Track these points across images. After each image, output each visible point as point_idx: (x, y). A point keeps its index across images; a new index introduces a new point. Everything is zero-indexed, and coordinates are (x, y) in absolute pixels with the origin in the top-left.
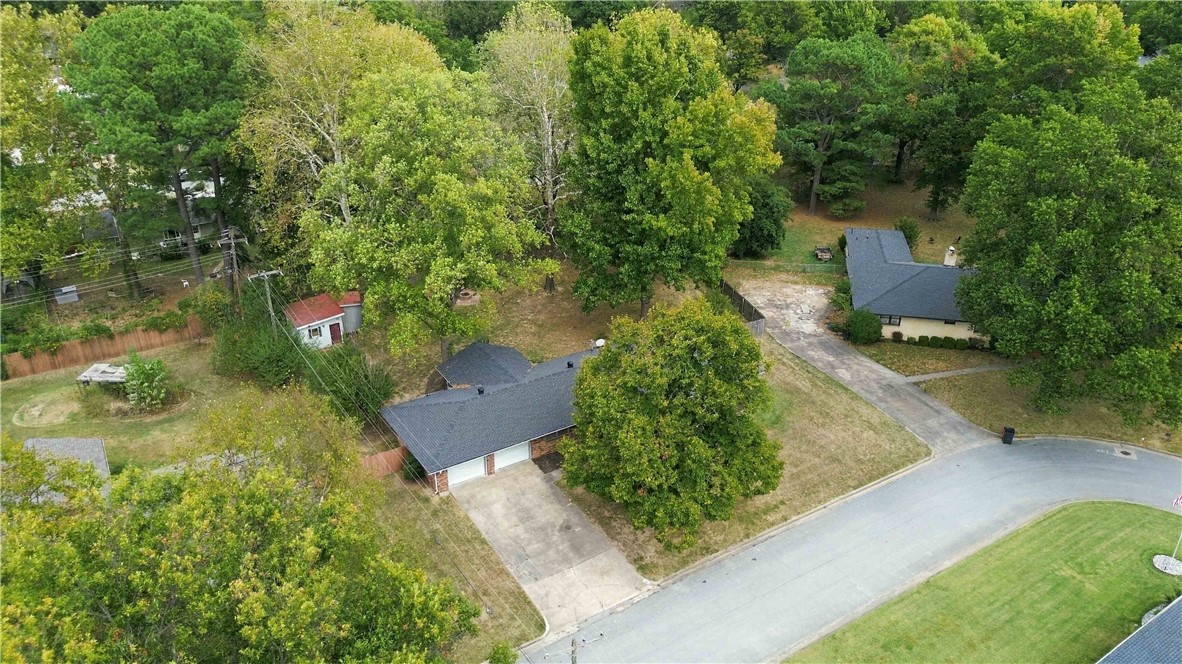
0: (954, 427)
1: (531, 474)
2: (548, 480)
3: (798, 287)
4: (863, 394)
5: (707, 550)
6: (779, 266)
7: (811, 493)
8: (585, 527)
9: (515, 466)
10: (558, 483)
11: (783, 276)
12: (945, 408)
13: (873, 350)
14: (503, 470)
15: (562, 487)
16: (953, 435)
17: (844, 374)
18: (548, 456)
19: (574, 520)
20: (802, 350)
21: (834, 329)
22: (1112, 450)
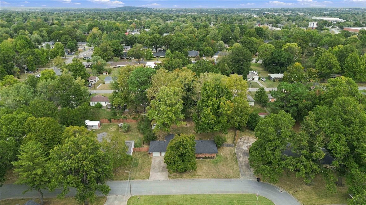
4: (239, 163)
14: (163, 156)
17: (240, 159)
20: (238, 152)
22: (280, 190)
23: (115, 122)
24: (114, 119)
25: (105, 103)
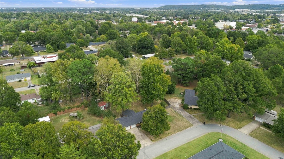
0: (197, 122)
1: (136, 129)
2: (139, 129)
3: (177, 99)
4: (184, 117)
5: (161, 138)
6: (174, 96)
7: (175, 131)
8: (144, 135)
9: (134, 128)
10: (140, 130)
11: (175, 97)
12: (196, 119)
13: (187, 110)
14: (132, 128)
15: (141, 130)
16: (197, 123)
17: (182, 114)
18: (138, 126)
19: (143, 135)
20: (176, 110)
21: (182, 107)
22: (219, 125)
23: (60, 114)
24: (60, 112)
25: (32, 100)
